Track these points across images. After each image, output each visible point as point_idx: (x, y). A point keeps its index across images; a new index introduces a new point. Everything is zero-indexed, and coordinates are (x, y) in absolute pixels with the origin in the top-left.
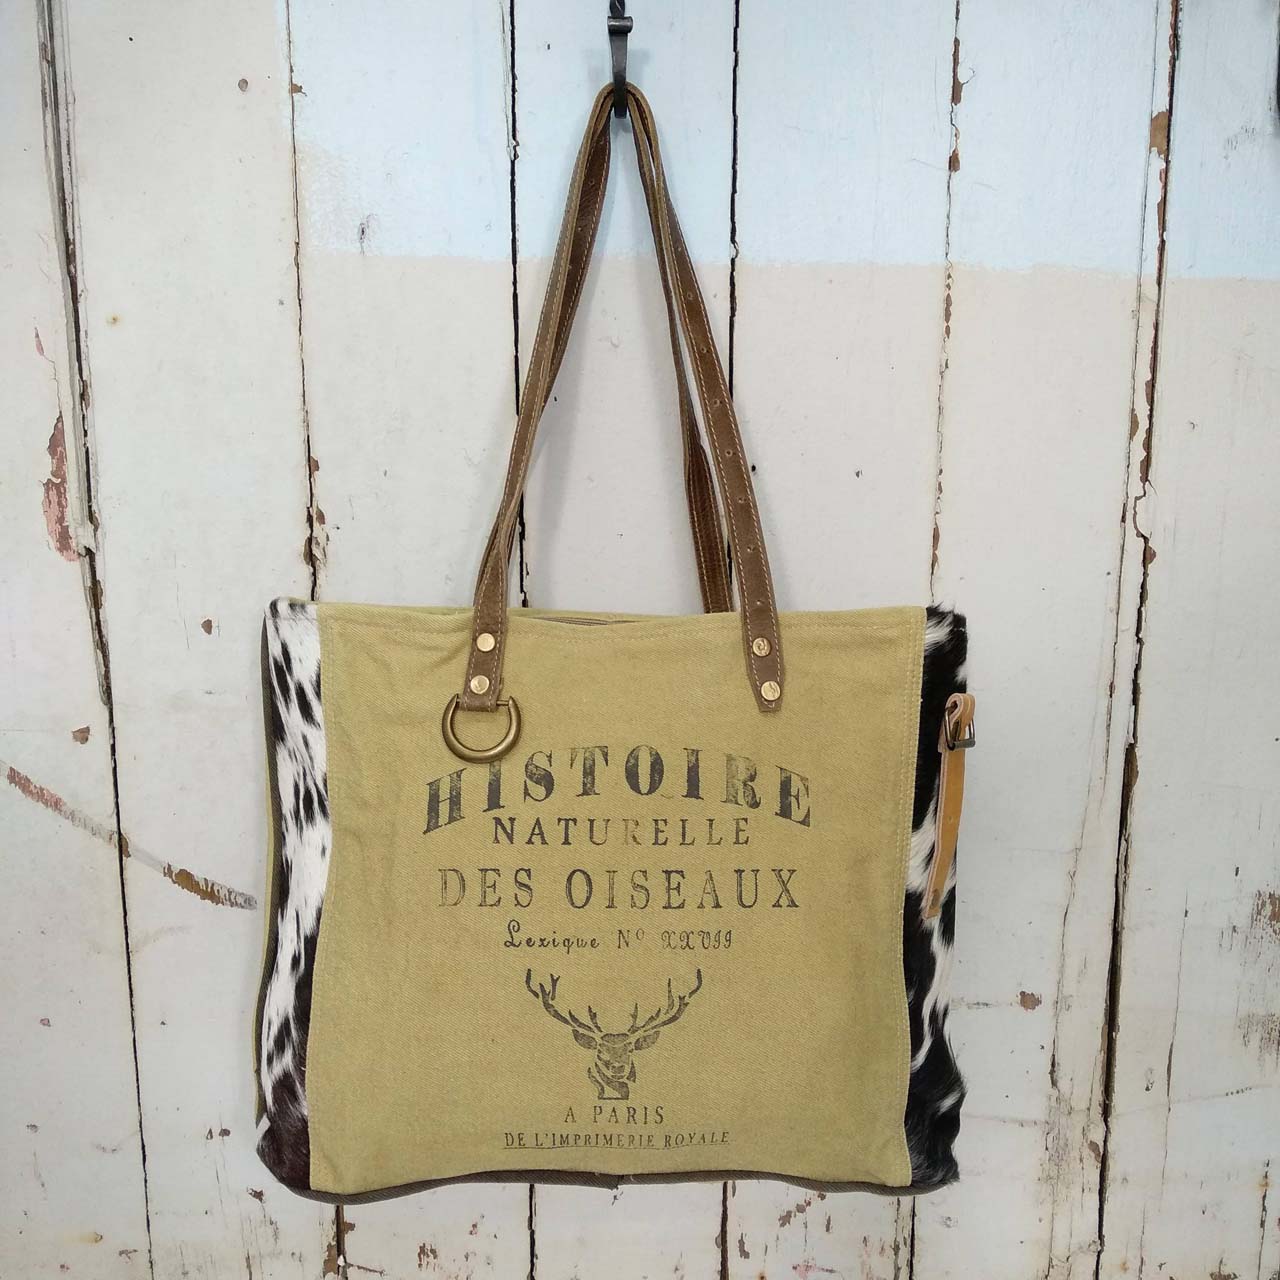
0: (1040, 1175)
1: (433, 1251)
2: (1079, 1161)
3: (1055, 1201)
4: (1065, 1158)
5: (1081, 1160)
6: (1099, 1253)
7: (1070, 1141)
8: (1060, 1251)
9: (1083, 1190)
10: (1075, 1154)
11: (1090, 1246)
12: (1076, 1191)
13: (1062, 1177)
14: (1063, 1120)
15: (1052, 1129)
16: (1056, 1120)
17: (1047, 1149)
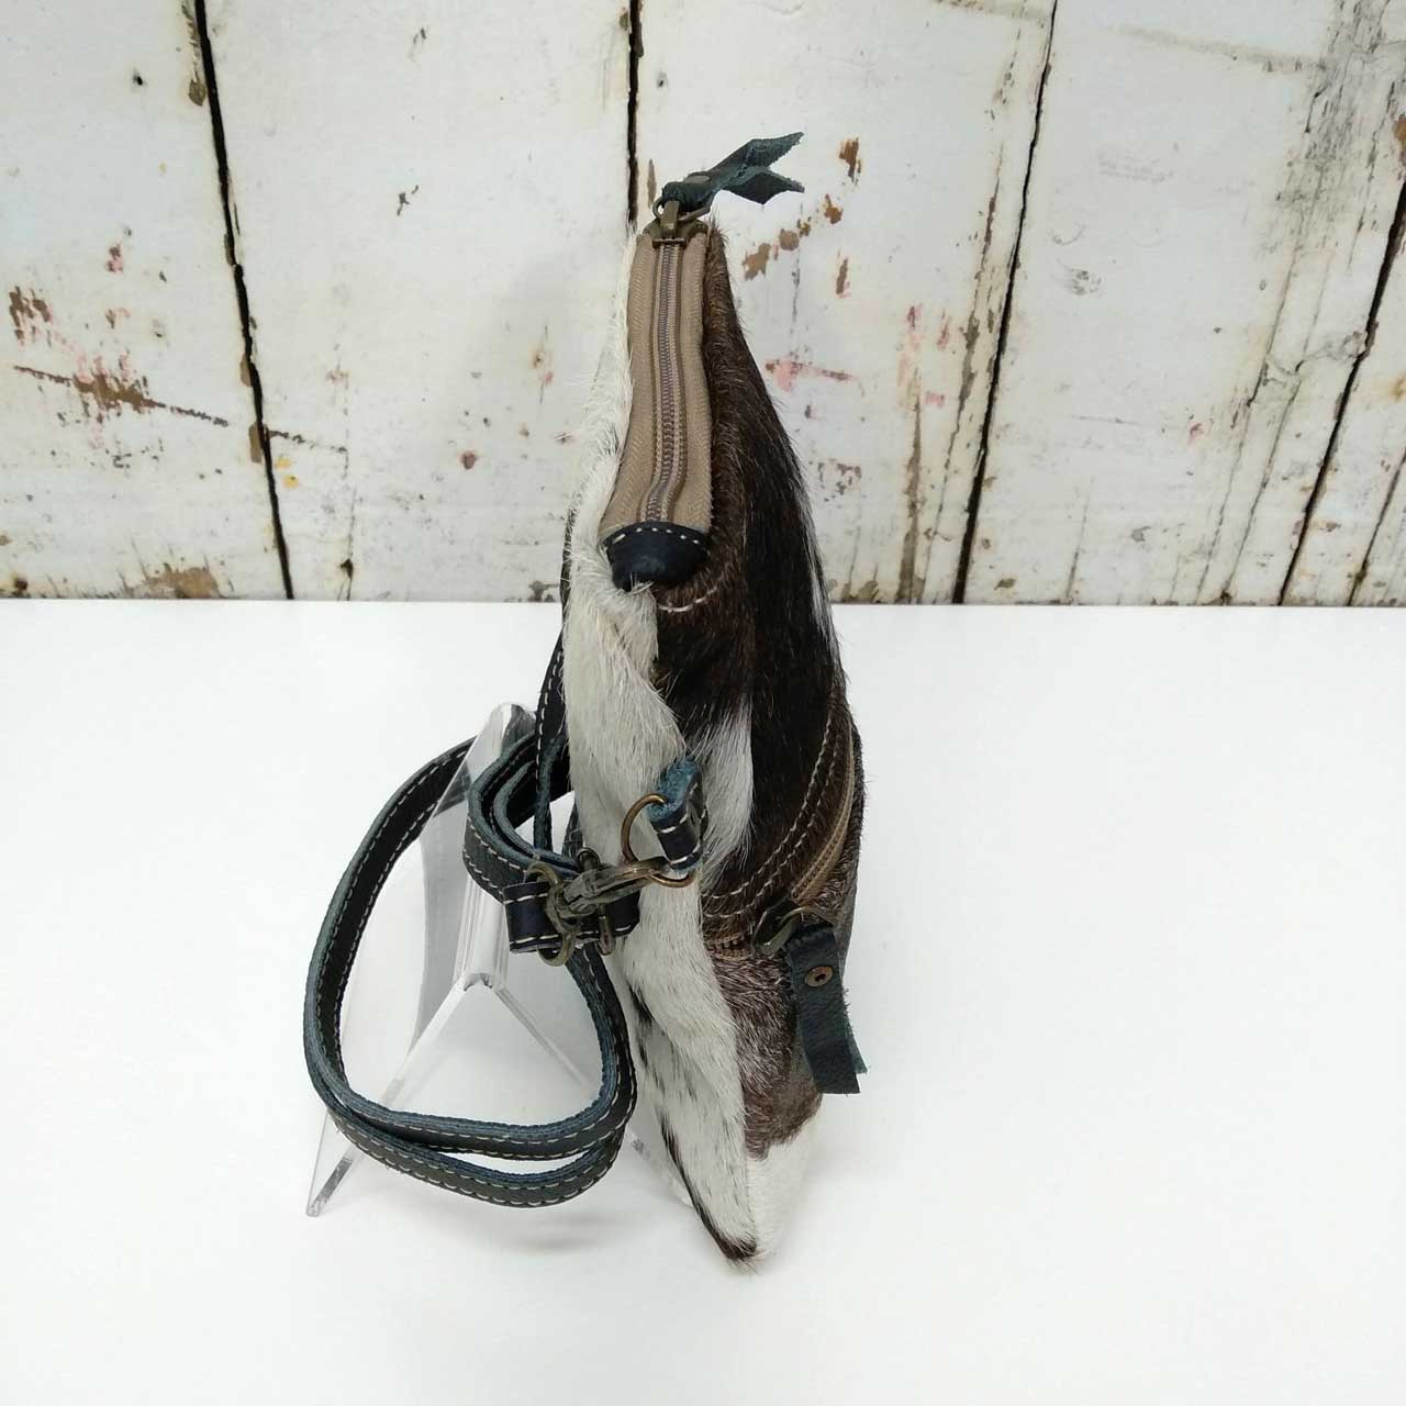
0: (1282, 187)
1: (40, 305)
2: (1364, 160)
3: (1298, 248)
4: (1339, 153)
5: (1372, 159)
6: (1360, 358)
7: (1358, 115)
8: (1288, 348)
9: (1361, 225)
10: (1362, 145)
11: (1346, 341)
12: (1345, 228)
13: (1323, 197)
14: (1356, 65)
15: (1327, 85)
16: (1342, 65)
17: (1308, 130)
